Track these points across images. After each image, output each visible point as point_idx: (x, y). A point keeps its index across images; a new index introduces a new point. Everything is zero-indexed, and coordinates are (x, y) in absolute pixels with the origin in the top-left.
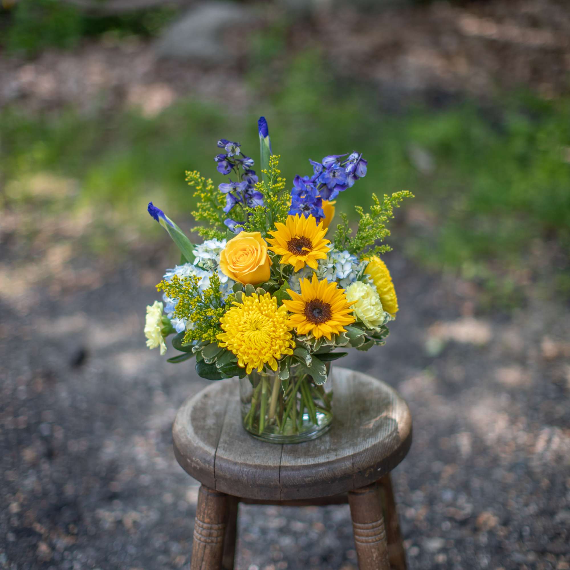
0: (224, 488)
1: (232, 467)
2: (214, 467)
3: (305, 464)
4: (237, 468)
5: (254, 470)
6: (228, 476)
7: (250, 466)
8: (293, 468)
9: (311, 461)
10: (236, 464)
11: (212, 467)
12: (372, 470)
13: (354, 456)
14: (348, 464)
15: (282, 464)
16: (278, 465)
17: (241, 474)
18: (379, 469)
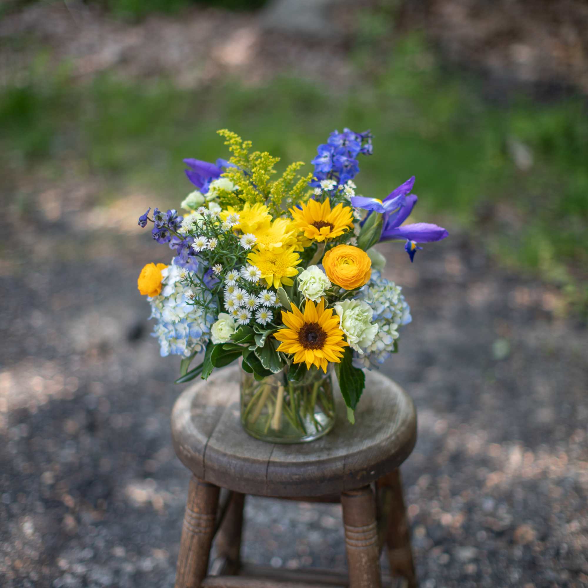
0: (212, 479)
1: (221, 458)
2: (204, 456)
3: (294, 461)
4: (224, 460)
5: (242, 463)
6: (216, 467)
7: (239, 458)
8: (281, 465)
9: (301, 459)
10: (225, 455)
11: (201, 457)
12: (365, 473)
13: (346, 457)
14: (339, 465)
15: (272, 459)
16: (267, 459)
17: (228, 466)
18: (373, 473)
